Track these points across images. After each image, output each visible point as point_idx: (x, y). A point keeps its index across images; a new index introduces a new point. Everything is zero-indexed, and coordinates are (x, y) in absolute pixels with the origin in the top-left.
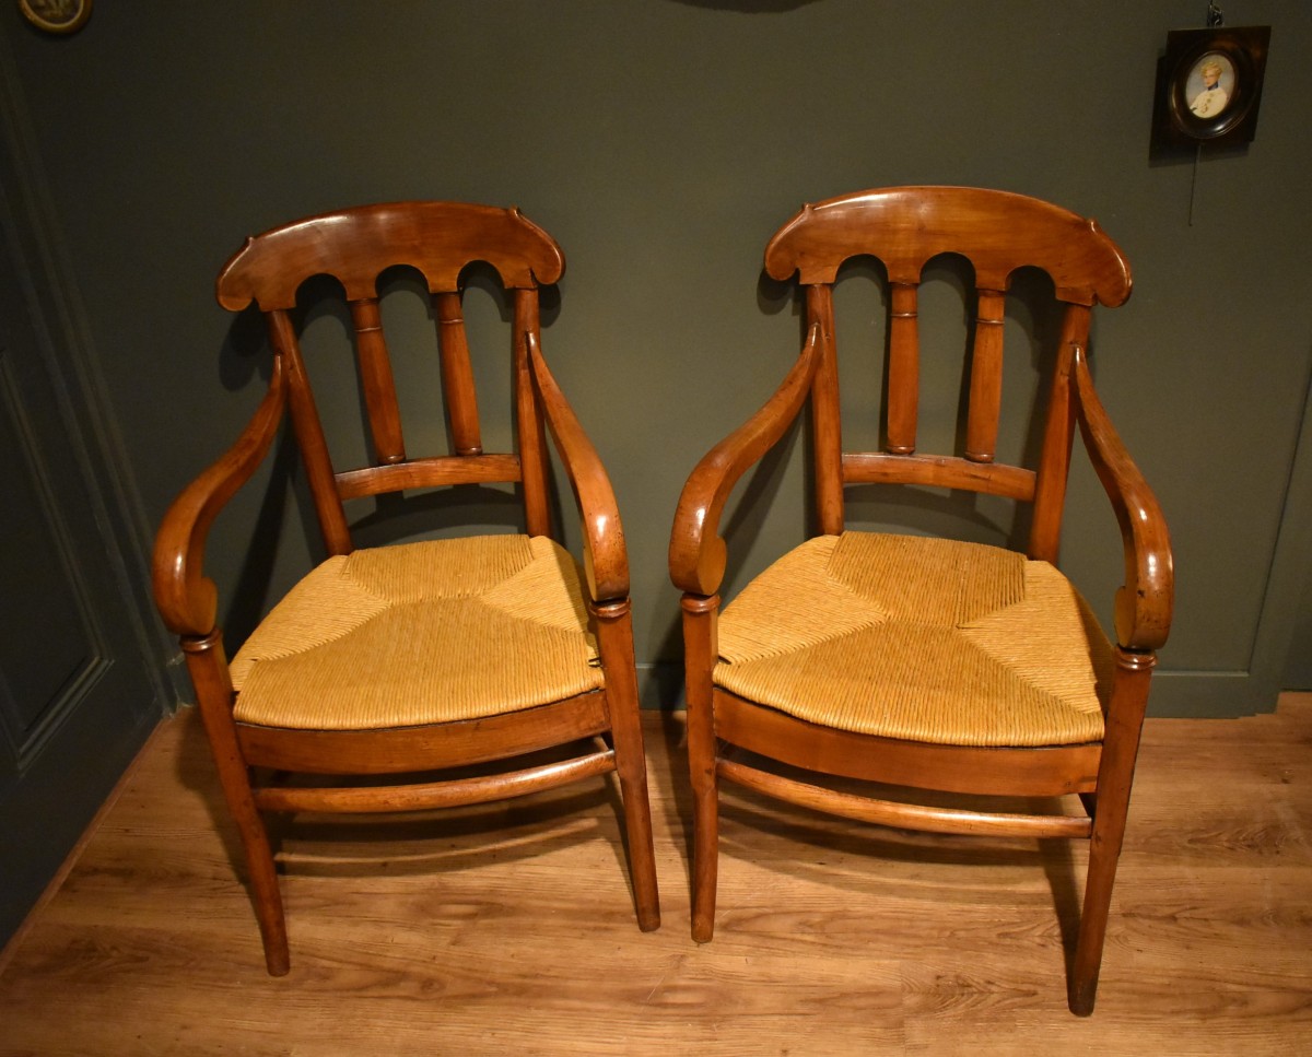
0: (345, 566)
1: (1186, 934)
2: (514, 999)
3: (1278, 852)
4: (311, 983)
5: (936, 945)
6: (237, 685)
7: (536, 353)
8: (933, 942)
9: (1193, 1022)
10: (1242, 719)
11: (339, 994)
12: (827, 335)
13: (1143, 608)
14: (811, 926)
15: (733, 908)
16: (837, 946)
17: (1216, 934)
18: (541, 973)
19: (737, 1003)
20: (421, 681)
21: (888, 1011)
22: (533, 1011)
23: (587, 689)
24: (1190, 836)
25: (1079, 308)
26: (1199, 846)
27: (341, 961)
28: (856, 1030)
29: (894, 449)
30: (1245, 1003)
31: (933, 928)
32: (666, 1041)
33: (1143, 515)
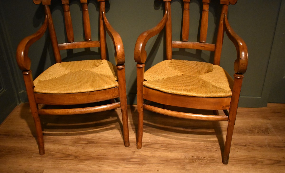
0: (60, 65)
1: (248, 149)
2: (96, 160)
3: (268, 133)
4: (49, 157)
5: (192, 150)
6: (35, 85)
7: (104, 16)
8: (191, 149)
9: (251, 166)
10: (259, 108)
11: (55, 159)
12: (169, 13)
13: (241, 62)
14: (164, 146)
15: (146, 142)
16: (169, 150)
17: (255, 149)
18: (102, 155)
19: (147, 161)
20: (77, 84)
21: (181, 163)
22: (100, 162)
23: (115, 86)
24: (249, 130)
25: (226, 5)
26: (251, 132)
27: (56, 152)
28: (174, 167)
29: (184, 40)
30: (262, 162)
31: (192, 147)
32: (131, 168)
33: (241, 44)
